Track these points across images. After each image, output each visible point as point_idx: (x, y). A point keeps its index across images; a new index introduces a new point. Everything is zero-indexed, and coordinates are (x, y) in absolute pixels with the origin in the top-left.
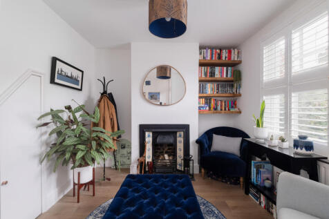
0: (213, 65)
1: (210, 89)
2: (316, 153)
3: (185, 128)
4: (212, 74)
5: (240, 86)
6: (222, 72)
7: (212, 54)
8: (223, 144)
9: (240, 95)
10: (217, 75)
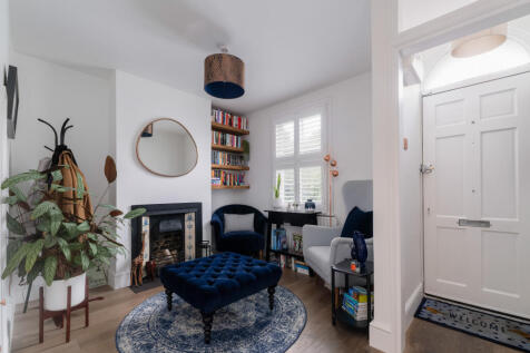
0: (224, 131)
1: (221, 159)
2: (316, 210)
3: (197, 207)
4: (224, 142)
5: (249, 159)
6: (232, 141)
7: (223, 118)
8: (236, 223)
9: (248, 169)
10: (229, 144)
